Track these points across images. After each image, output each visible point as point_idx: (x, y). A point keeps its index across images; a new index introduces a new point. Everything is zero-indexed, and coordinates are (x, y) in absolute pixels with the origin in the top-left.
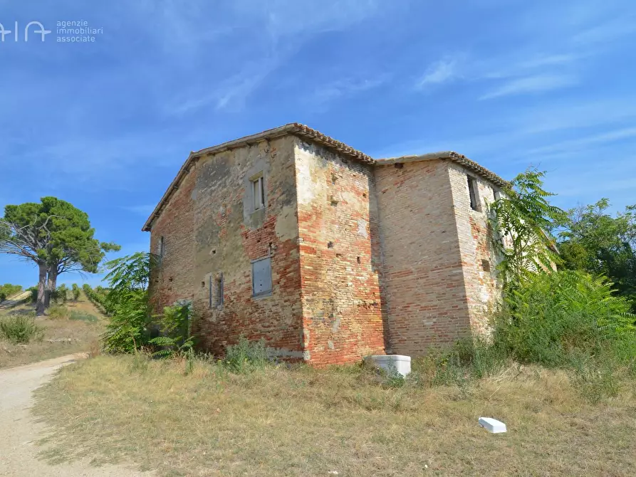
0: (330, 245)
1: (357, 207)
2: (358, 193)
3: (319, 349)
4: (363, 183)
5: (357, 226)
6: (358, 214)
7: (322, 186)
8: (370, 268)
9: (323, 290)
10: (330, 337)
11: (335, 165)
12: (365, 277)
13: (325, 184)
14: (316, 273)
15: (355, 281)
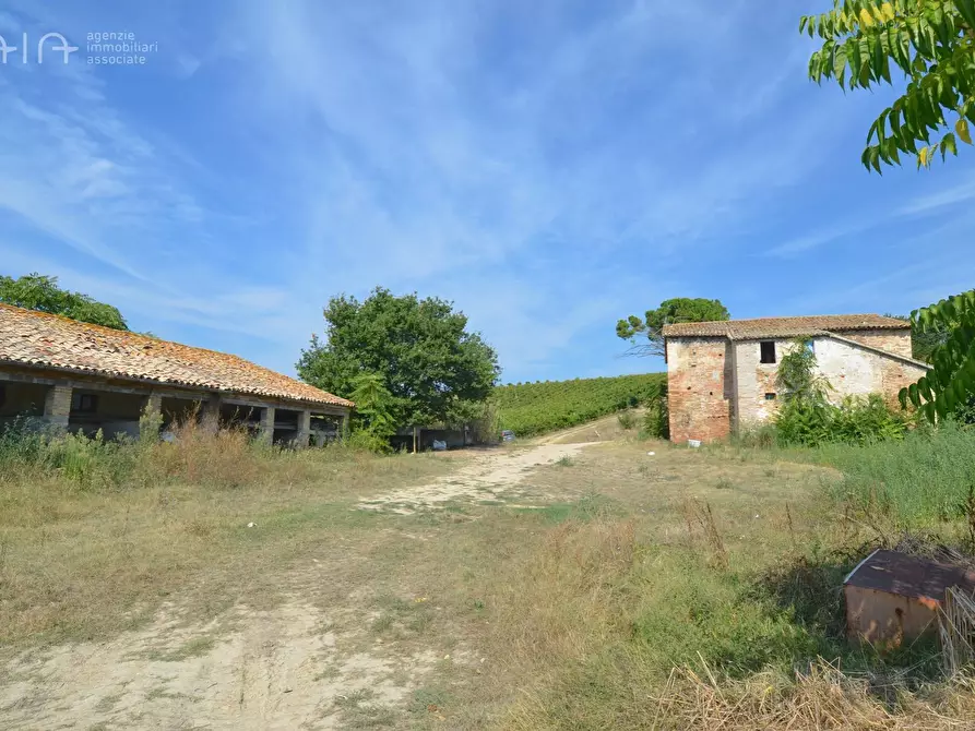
0: (689, 388)
1: (713, 364)
2: (714, 355)
3: (679, 436)
4: (721, 348)
5: (711, 375)
6: (714, 368)
7: (686, 358)
8: (722, 397)
9: (682, 411)
10: (686, 431)
11: (696, 344)
12: (716, 402)
13: (687, 357)
14: (679, 402)
15: (707, 405)
